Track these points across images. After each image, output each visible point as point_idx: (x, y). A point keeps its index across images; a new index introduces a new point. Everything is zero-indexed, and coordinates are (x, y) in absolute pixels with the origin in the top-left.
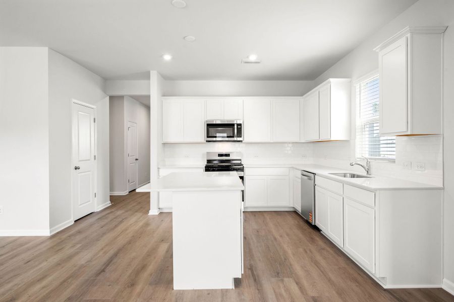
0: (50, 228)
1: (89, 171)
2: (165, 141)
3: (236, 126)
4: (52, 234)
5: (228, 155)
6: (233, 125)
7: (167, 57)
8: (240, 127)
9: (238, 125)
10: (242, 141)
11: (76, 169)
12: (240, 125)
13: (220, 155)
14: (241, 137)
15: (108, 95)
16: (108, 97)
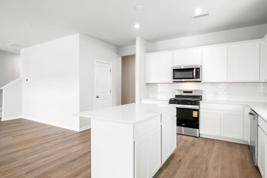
0: (80, 128)
1: (107, 99)
2: (147, 82)
3: (195, 70)
4: (80, 131)
5: (191, 92)
6: (193, 69)
7: (137, 26)
8: (198, 70)
9: (197, 69)
10: (200, 81)
11: (97, 97)
12: (199, 69)
13: (185, 92)
14: (199, 78)
15: (121, 56)
16: (121, 57)
